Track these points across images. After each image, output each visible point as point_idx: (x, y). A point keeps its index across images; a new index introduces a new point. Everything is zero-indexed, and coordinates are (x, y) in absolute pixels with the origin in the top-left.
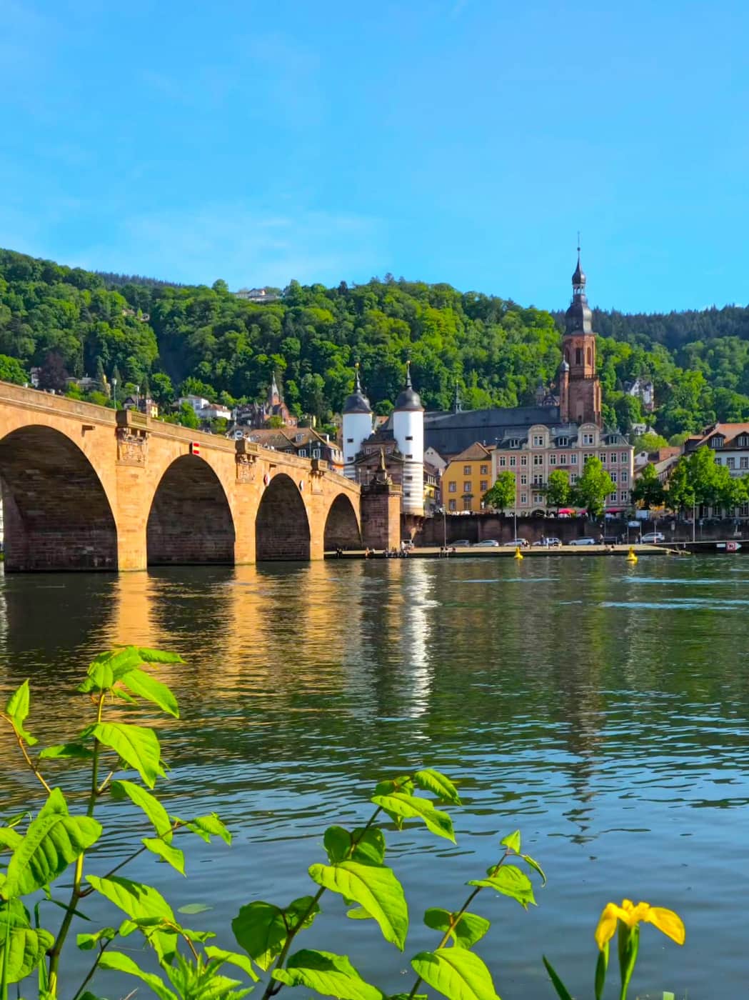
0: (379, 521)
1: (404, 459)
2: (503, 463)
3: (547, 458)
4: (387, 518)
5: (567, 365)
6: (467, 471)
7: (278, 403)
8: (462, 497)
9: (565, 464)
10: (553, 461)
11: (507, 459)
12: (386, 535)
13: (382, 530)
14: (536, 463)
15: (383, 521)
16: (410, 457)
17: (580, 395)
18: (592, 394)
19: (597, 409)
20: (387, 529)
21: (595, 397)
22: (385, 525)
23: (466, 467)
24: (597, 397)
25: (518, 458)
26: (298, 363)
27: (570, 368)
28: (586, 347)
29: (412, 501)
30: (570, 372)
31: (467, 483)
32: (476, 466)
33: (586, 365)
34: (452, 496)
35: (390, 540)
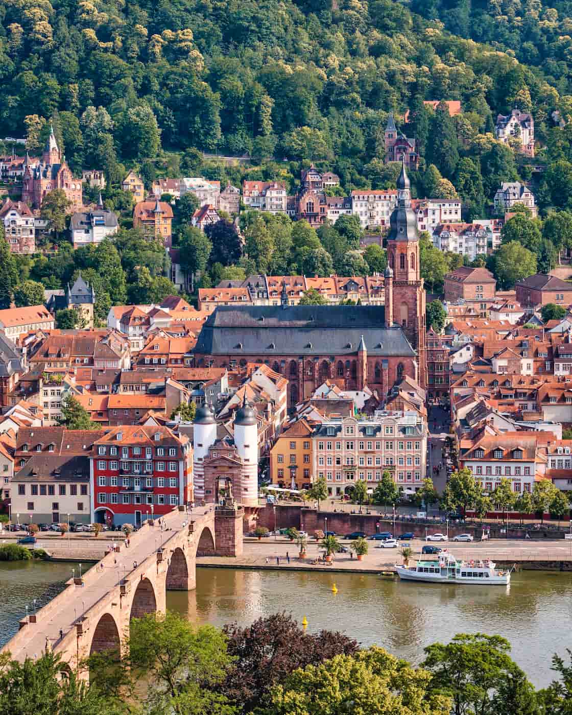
0: (228, 536)
1: (243, 462)
2: (321, 447)
3: (357, 445)
4: (234, 534)
5: (391, 271)
6: (293, 445)
7: (58, 162)
8: (289, 467)
9: (372, 450)
10: (362, 447)
11: (325, 445)
12: (234, 546)
13: (230, 543)
14: (348, 448)
15: (232, 536)
16: (247, 460)
17: (404, 300)
18: (416, 300)
19: (421, 313)
20: (233, 542)
21: (418, 302)
22: (233, 540)
23: (291, 442)
24: (421, 302)
25: (334, 444)
26: (76, 86)
27: (394, 274)
28: (409, 253)
29: (249, 495)
30: (394, 278)
31: (292, 456)
32: (299, 442)
33: (410, 270)
34: (280, 466)
35: (236, 550)
